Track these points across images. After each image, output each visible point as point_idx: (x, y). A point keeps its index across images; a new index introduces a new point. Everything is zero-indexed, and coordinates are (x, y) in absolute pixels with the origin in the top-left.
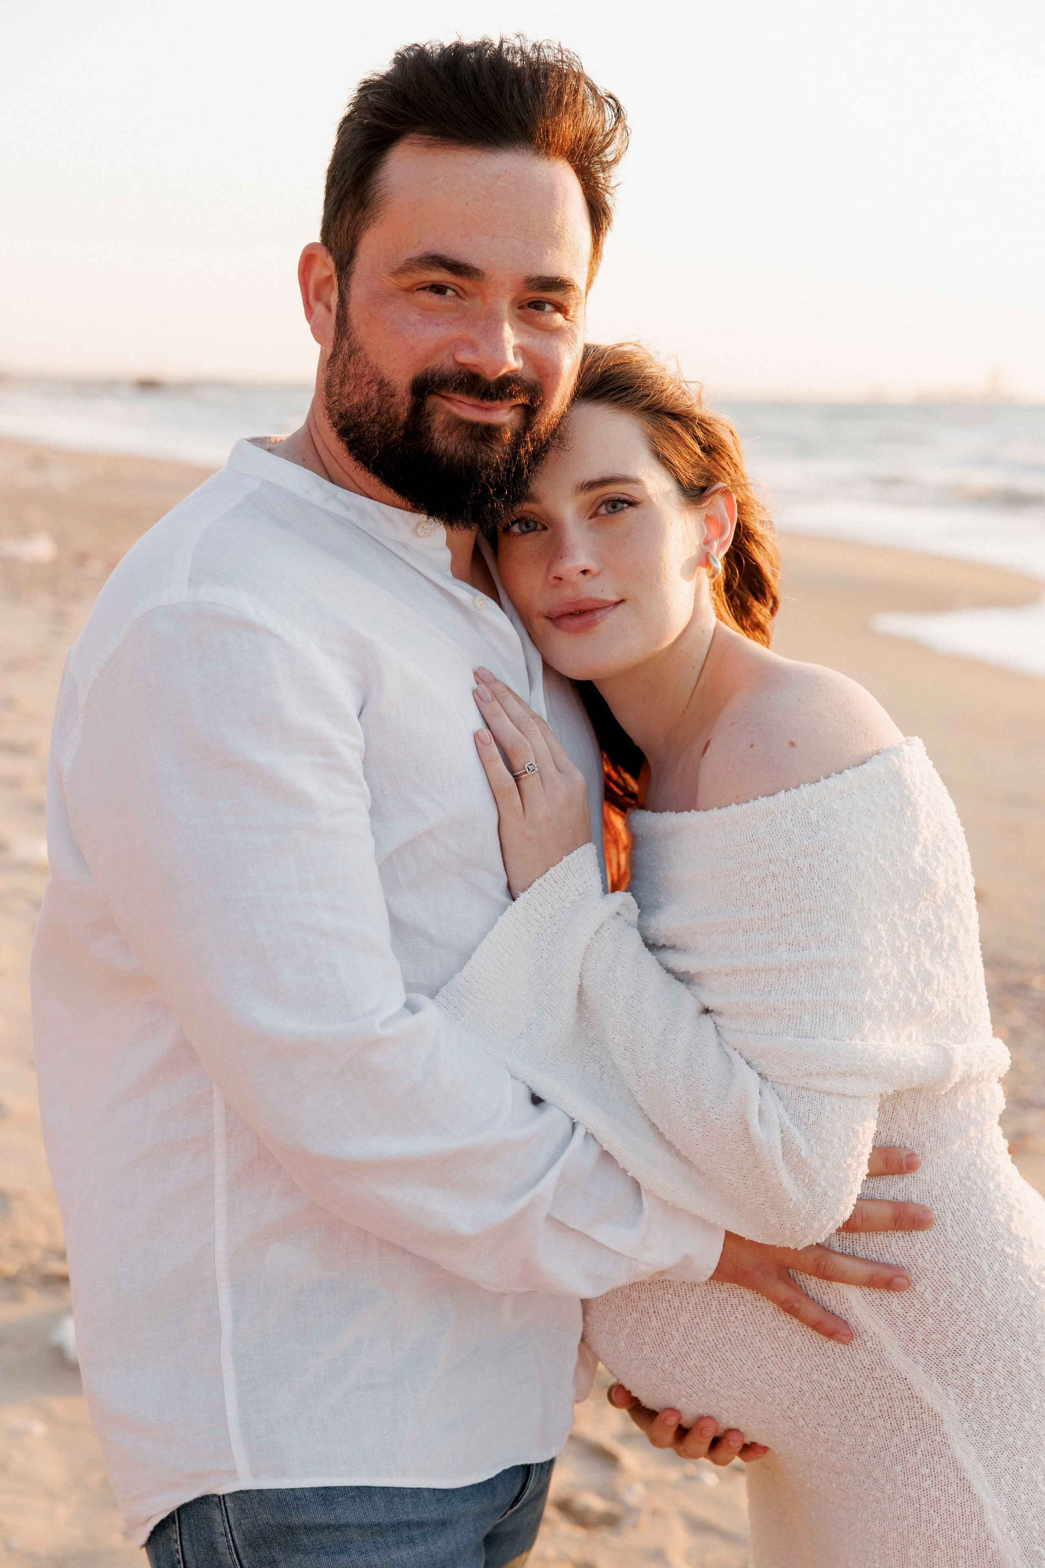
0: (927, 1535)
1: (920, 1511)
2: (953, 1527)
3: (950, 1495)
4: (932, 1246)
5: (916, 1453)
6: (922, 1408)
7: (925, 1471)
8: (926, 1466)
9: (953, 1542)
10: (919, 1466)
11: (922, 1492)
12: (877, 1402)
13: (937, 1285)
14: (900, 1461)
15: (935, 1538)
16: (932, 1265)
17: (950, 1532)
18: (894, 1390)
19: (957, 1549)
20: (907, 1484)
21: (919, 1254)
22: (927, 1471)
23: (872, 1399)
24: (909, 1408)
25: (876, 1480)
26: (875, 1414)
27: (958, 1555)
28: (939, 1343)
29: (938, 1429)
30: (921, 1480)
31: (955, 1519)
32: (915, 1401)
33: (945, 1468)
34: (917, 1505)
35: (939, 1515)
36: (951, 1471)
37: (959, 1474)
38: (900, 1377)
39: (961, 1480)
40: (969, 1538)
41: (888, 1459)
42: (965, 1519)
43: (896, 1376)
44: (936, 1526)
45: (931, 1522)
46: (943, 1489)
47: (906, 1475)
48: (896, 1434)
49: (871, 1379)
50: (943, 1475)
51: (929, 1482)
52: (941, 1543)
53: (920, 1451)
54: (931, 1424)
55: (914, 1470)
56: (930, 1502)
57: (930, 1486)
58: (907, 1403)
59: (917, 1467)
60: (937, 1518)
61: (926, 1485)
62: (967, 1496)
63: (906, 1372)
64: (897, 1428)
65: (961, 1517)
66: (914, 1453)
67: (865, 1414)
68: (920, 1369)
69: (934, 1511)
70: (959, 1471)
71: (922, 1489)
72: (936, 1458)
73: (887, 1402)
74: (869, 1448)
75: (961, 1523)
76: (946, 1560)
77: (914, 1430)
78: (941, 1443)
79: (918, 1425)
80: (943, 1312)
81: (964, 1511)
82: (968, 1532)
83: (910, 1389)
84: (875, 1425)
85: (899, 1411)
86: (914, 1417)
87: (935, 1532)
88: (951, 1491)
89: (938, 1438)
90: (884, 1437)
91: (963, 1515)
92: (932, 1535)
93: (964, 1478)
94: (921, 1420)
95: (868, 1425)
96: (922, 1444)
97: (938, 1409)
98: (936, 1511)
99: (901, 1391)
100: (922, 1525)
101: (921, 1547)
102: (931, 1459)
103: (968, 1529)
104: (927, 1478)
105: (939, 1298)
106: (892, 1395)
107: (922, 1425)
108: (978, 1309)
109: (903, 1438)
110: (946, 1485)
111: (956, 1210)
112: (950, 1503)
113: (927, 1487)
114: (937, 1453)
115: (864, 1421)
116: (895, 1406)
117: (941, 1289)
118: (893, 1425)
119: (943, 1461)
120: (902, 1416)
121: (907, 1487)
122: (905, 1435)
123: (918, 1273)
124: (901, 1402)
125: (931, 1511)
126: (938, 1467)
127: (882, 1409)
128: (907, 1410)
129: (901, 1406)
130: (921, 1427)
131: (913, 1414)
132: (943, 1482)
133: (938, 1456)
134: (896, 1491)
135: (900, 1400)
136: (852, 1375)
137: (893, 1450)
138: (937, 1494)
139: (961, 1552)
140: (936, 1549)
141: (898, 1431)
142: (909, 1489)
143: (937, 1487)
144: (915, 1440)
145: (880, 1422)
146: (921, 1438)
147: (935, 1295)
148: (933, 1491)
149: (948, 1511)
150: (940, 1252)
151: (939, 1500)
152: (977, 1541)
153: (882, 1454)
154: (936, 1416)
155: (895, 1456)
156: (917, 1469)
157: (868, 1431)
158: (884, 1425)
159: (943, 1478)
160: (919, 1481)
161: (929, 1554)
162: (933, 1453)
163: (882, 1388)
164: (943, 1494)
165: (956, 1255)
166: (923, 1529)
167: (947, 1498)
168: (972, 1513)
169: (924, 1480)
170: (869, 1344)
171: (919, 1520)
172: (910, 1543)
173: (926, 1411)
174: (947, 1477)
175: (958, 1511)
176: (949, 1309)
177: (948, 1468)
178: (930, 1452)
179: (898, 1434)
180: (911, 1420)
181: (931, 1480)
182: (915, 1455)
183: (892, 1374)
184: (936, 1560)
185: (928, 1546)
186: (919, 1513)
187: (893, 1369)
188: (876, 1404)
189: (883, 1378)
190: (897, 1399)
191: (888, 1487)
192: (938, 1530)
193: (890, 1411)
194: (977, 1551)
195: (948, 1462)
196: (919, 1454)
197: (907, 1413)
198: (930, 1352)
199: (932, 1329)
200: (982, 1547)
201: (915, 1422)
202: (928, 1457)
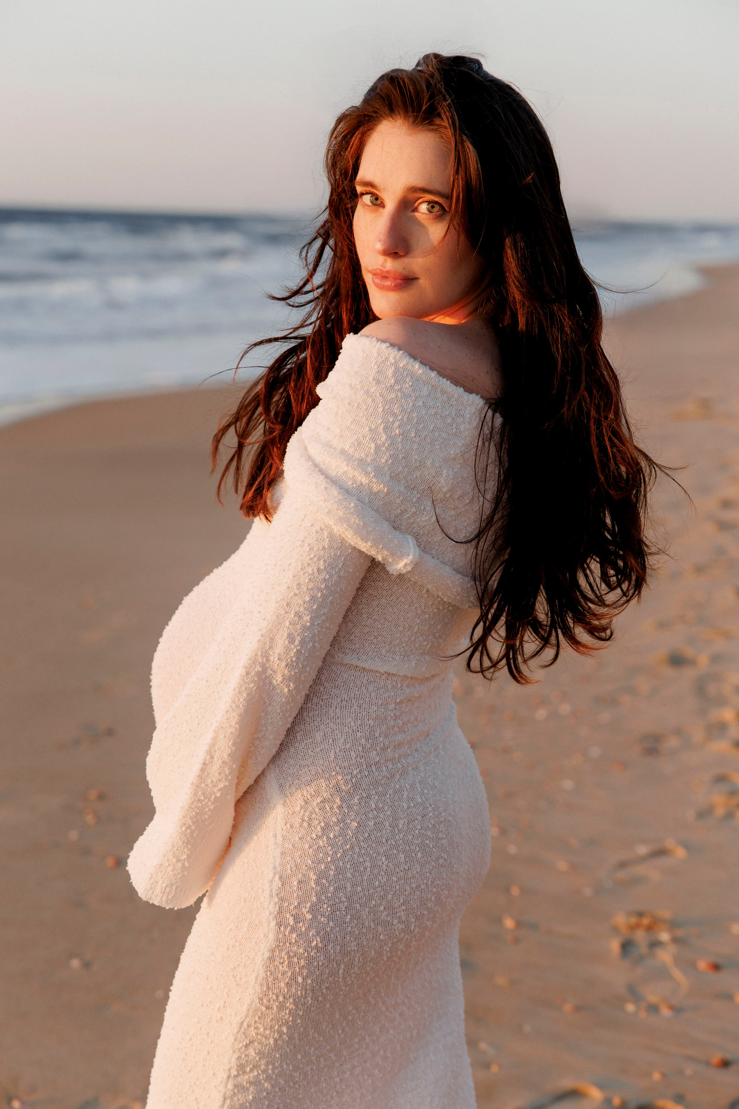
4: (317, 710)
13: (307, 733)
16: (311, 720)
21: (307, 710)
80: (302, 750)
105: (305, 741)
108: (323, 761)
111: (345, 700)
123: (301, 720)
147: (304, 737)
150: (320, 717)
165: (328, 724)
176: (306, 750)
199: (291, 756)
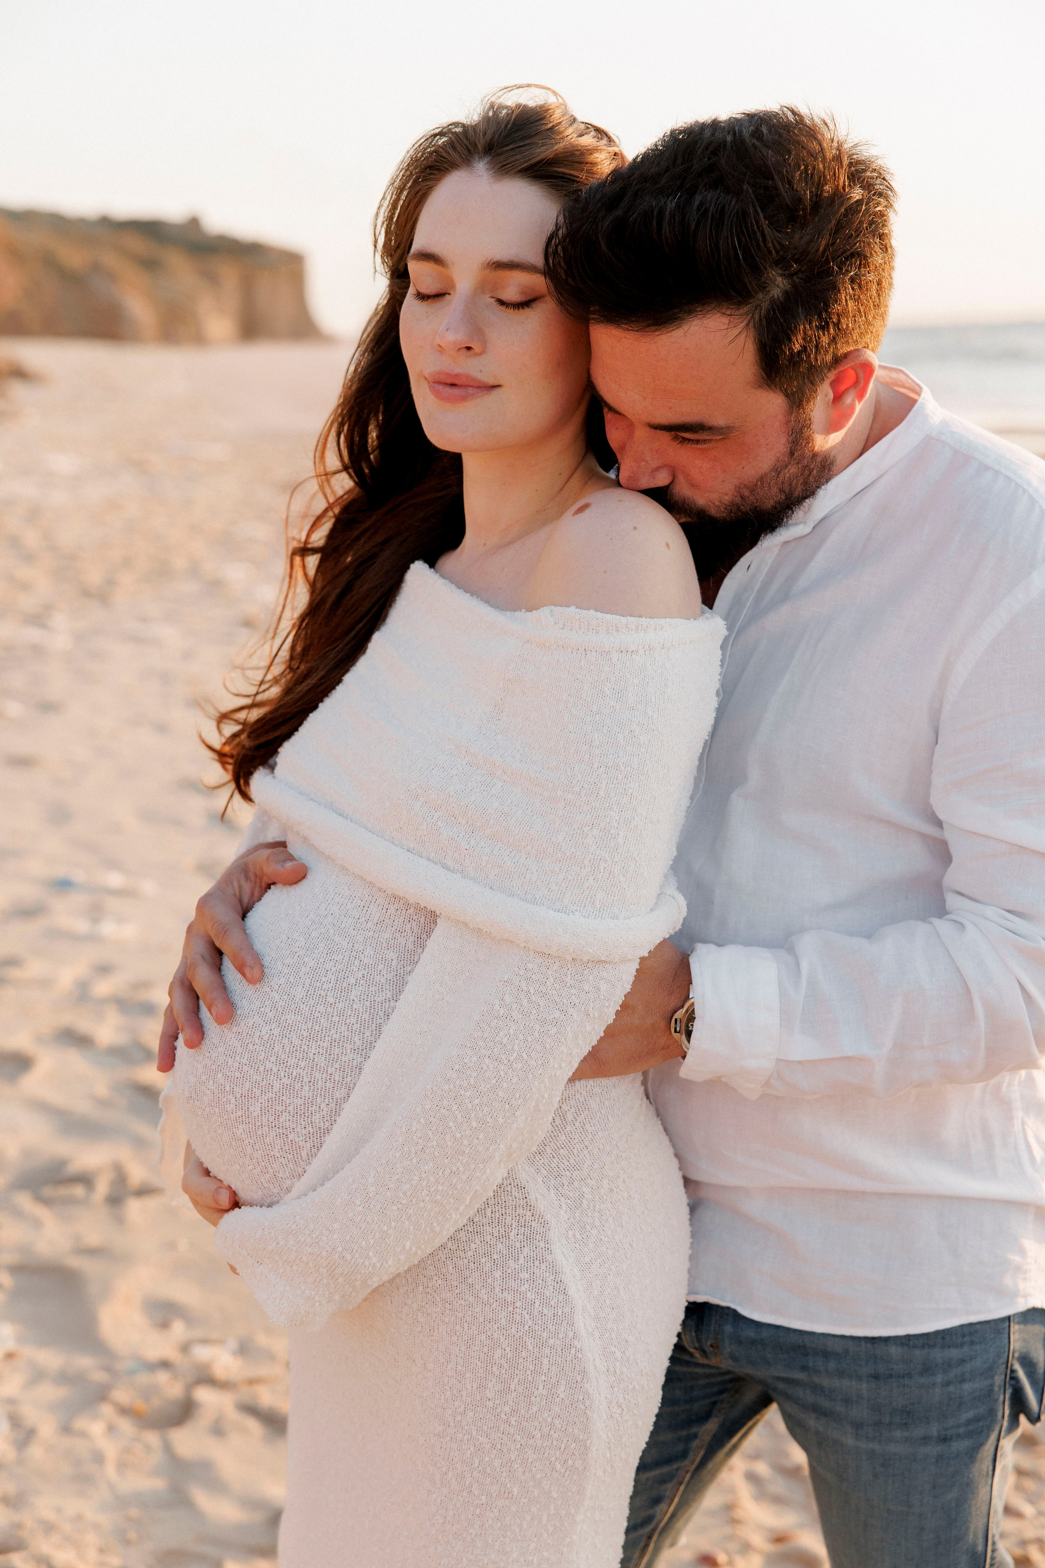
0: (516, 1336)
1: (513, 1314)
2: (543, 1328)
3: (545, 1298)
5: (518, 1260)
6: (533, 1216)
7: (524, 1275)
8: (526, 1271)
9: (541, 1343)
10: (520, 1271)
11: (519, 1295)
12: (490, 1209)
14: (501, 1267)
15: (524, 1339)
17: (540, 1332)
18: (510, 1198)
19: (544, 1349)
20: (504, 1288)
22: (527, 1276)
24: (521, 1215)
25: (471, 1286)
26: (485, 1221)
27: (544, 1354)
28: (564, 1158)
29: (544, 1235)
30: (519, 1284)
31: (546, 1320)
32: (528, 1209)
33: (544, 1272)
34: (511, 1309)
35: (531, 1317)
36: (550, 1275)
37: (557, 1277)
38: (519, 1185)
39: (557, 1283)
40: (556, 1337)
41: (488, 1265)
42: (556, 1319)
43: (516, 1185)
44: (526, 1328)
45: (522, 1324)
46: (539, 1293)
47: (504, 1281)
48: (501, 1241)
50: (542, 1278)
51: (527, 1286)
52: (529, 1344)
53: (522, 1257)
54: (538, 1230)
55: (513, 1276)
56: (524, 1304)
57: (527, 1291)
58: (520, 1211)
59: (517, 1272)
60: (529, 1320)
61: (523, 1289)
62: (561, 1298)
63: (526, 1181)
64: (504, 1235)
65: (553, 1318)
66: (516, 1259)
68: (540, 1179)
69: (528, 1313)
70: (557, 1275)
71: (519, 1293)
72: (537, 1263)
73: (500, 1209)
74: (470, 1253)
75: (552, 1323)
76: (531, 1359)
77: (521, 1237)
78: (544, 1249)
79: (526, 1232)
81: (556, 1312)
82: (557, 1331)
83: (526, 1198)
84: (482, 1232)
85: (511, 1218)
86: (523, 1224)
87: (525, 1334)
88: (548, 1293)
89: (542, 1244)
90: (488, 1244)
91: (554, 1316)
92: (522, 1336)
93: (561, 1281)
94: (530, 1227)
95: (476, 1231)
96: (526, 1250)
97: (548, 1217)
98: (529, 1313)
99: (517, 1199)
100: (513, 1327)
101: (508, 1349)
102: (532, 1265)
103: (557, 1329)
104: (526, 1283)
106: (507, 1203)
107: (529, 1232)
109: (508, 1245)
110: (543, 1288)
112: (544, 1306)
113: (525, 1290)
114: (538, 1259)
115: (473, 1227)
116: (508, 1215)
118: (501, 1231)
119: (543, 1266)
120: (512, 1224)
121: (503, 1291)
122: (511, 1241)
124: (514, 1210)
125: (525, 1313)
126: (537, 1271)
127: (493, 1216)
128: (517, 1218)
129: (514, 1214)
130: (528, 1234)
131: (523, 1221)
132: (540, 1286)
133: (539, 1262)
134: (492, 1295)
135: (514, 1208)
137: (495, 1256)
138: (533, 1297)
139: (547, 1351)
140: (523, 1350)
141: (504, 1238)
142: (506, 1294)
143: (534, 1291)
144: (520, 1246)
145: (489, 1229)
146: (525, 1245)
148: (529, 1294)
149: (540, 1313)
151: (534, 1303)
152: (564, 1340)
153: (483, 1260)
154: (545, 1224)
155: (496, 1262)
156: (517, 1274)
157: (474, 1237)
158: (491, 1232)
159: (540, 1282)
160: (517, 1285)
161: (515, 1355)
162: (535, 1258)
163: (499, 1196)
164: (539, 1298)
166: (514, 1331)
167: (542, 1300)
168: (563, 1314)
169: (522, 1285)
171: (510, 1322)
172: (498, 1345)
173: (536, 1218)
174: (544, 1280)
175: (550, 1315)
177: (547, 1272)
178: (532, 1258)
179: (504, 1242)
180: (520, 1228)
181: (529, 1284)
182: (516, 1261)
183: (512, 1183)
184: (521, 1360)
185: (515, 1347)
186: (512, 1316)
187: (514, 1178)
190: (511, 1207)
191: (484, 1292)
192: (528, 1331)
193: (501, 1218)
194: (562, 1350)
195: (548, 1267)
196: (521, 1260)
197: (517, 1221)
198: (553, 1165)
200: (567, 1346)
201: (523, 1229)
202: (529, 1263)
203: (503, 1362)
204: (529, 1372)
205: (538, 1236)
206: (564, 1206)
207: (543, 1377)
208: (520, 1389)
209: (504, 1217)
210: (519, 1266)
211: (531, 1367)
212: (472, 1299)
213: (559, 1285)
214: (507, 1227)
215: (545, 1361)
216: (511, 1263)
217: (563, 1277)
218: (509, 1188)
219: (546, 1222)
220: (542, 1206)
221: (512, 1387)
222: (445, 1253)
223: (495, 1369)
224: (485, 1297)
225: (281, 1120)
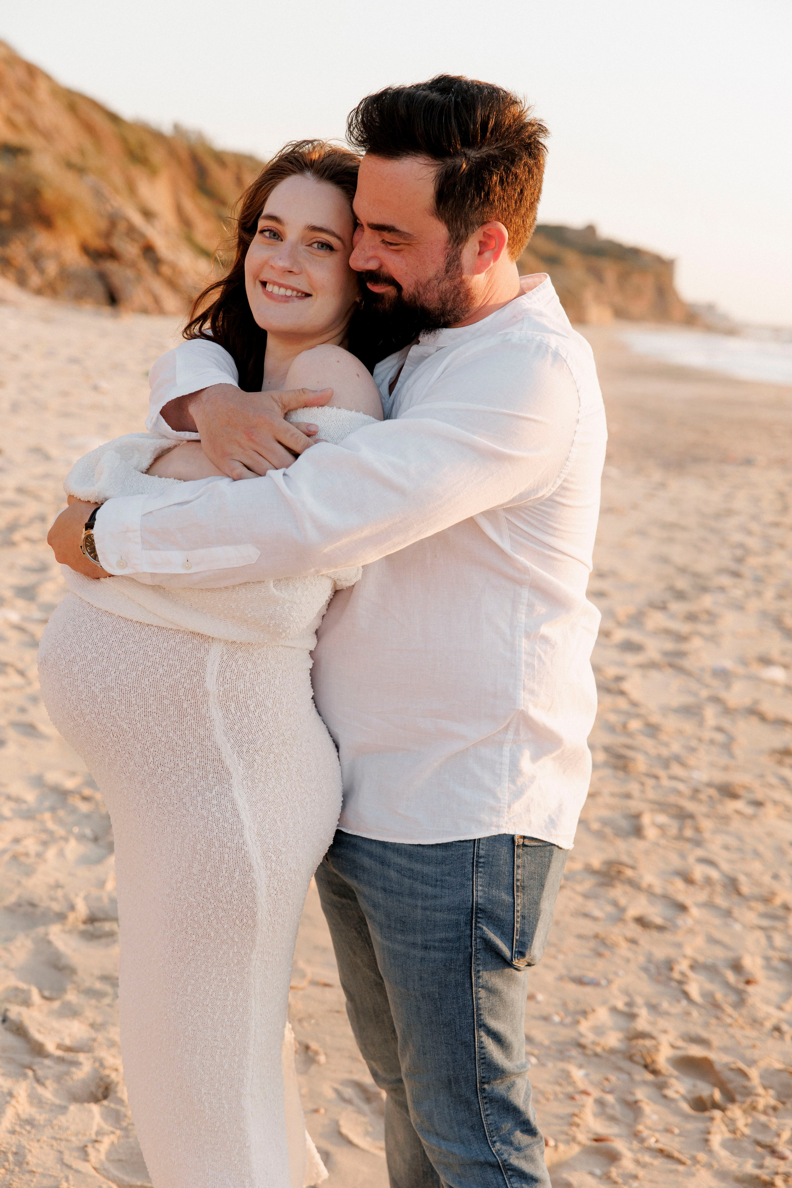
5: (212, 792)
6: (222, 767)
7: (215, 802)
10: (212, 799)
12: (199, 759)
22: (216, 802)
23: (197, 757)
24: (216, 766)
25: (185, 804)
26: (195, 766)
29: (228, 780)
30: (211, 807)
31: (226, 831)
32: (221, 763)
33: (227, 803)
34: (206, 821)
36: (230, 805)
37: (234, 807)
40: (232, 843)
41: (195, 793)
42: (232, 831)
43: (215, 746)
44: (216, 834)
45: (213, 831)
46: (224, 814)
47: (204, 803)
49: (201, 745)
51: (216, 809)
52: (216, 844)
53: (214, 791)
54: (225, 777)
56: (215, 820)
57: (216, 811)
58: (216, 763)
62: (235, 819)
63: (222, 746)
64: (205, 776)
67: (190, 764)
68: (229, 745)
70: (234, 805)
72: (222, 796)
73: (204, 760)
74: (184, 785)
75: (230, 834)
77: (214, 780)
78: (228, 789)
81: (232, 827)
83: (220, 756)
84: (192, 772)
85: (210, 766)
86: (217, 772)
87: (215, 838)
88: (227, 815)
89: (227, 786)
90: (195, 780)
93: (236, 809)
94: (220, 774)
95: (188, 771)
96: (217, 788)
97: (231, 770)
98: (218, 826)
99: (215, 755)
100: (207, 832)
101: (204, 845)
102: (220, 797)
103: (233, 838)
104: (215, 807)
106: (209, 757)
107: (220, 777)
109: (206, 782)
110: (226, 812)
112: (226, 822)
113: (214, 811)
114: (224, 794)
116: (208, 764)
117: (260, 706)
118: (204, 774)
119: (226, 799)
120: (210, 771)
121: (202, 810)
126: (222, 801)
127: (200, 764)
128: (214, 767)
129: (212, 764)
132: (224, 810)
133: (224, 796)
135: (212, 761)
136: (191, 740)
137: (199, 788)
138: (219, 816)
139: (227, 850)
143: (220, 812)
145: (197, 771)
146: (217, 785)
148: (217, 813)
153: (192, 790)
154: (229, 773)
156: (211, 801)
157: (188, 775)
158: (198, 773)
159: (224, 808)
164: (222, 816)
166: (207, 834)
167: (224, 819)
168: (237, 829)
169: (213, 807)
170: (208, 725)
173: (224, 770)
174: (226, 807)
180: (215, 774)
187: (215, 742)
188: (198, 760)
189: (207, 746)
190: (210, 760)
191: (191, 808)
193: (204, 766)
195: (229, 800)
196: (214, 793)
197: (213, 769)
198: (238, 738)
200: (239, 848)
201: (216, 775)
203: (202, 852)
204: (217, 861)
205: (224, 781)
206: (242, 765)
207: (225, 865)
208: (212, 871)
209: (206, 765)
210: (212, 796)
211: (218, 857)
212: (185, 812)
213: (235, 811)
214: (207, 772)
215: (226, 856)
216: (207, 793)
217: (237, 807)
218: (211, 748)
219: (230, 773)
220: (228, 762)
221: (208, 869)
222: (170, 782)
223: (197, 856)
224: (192, 811)
225: (88, 677)
